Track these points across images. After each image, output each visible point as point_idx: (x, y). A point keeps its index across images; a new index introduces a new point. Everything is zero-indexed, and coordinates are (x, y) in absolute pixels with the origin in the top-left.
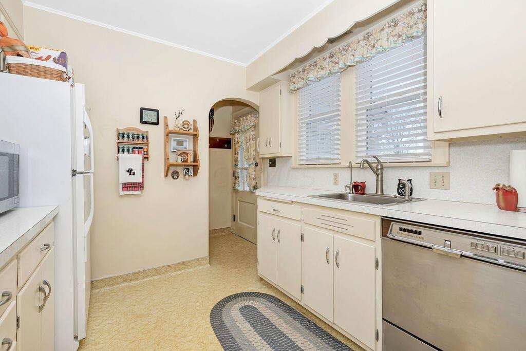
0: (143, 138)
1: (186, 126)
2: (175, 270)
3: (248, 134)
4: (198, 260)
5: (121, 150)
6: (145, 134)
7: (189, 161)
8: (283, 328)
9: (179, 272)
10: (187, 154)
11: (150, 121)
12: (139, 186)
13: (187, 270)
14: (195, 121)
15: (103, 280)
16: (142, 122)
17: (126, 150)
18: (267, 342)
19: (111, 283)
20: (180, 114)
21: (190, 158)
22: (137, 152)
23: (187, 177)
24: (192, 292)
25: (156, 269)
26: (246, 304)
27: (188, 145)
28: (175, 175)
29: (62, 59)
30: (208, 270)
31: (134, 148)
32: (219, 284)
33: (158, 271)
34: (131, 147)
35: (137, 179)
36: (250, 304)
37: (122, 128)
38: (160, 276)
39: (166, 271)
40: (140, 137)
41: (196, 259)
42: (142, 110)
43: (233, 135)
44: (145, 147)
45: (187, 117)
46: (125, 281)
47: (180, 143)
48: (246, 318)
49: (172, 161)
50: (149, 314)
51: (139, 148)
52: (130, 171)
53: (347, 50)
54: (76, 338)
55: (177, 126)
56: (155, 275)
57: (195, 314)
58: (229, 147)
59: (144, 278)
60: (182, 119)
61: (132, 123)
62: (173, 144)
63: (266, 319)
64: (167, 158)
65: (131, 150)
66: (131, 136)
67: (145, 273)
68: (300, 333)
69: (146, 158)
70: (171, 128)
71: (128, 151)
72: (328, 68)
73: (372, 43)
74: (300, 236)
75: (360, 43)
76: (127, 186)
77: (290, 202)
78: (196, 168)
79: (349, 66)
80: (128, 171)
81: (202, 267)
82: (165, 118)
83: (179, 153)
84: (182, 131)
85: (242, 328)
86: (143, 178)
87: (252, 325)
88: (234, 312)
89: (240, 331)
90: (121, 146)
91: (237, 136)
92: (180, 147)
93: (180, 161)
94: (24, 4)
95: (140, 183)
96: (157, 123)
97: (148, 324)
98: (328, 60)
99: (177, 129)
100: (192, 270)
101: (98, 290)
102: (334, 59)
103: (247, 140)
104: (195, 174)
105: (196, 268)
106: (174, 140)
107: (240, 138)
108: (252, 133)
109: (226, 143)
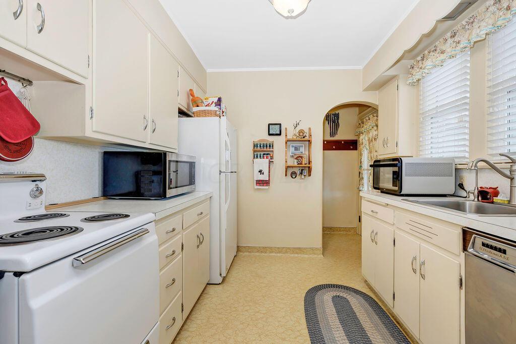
0: (270, 146)
1: (301, 134)
2: (293, 253)
3: (371, 134)
4: (312, 249)
5: (256, 156)
6: (271, 143)
7: (303, 163)
8: (366, 325)
9: (296, 255)
10: (302, 157)
11: (275, 133)
12: (266, 183)
13: (303, 255)
14: (309, 129)
15: (245, 247)
16: (270, 135)
17: (259, 156)
18: (343, 329)
19: (249, 250)
20: (297, 124)
21: (305, 161)
22: (265, 157)
23: (303, 177)
24: (300, 272)
25: (278, 248)
26: (341, 295)
27: (304, 151)
28: (294, 175)
29: (219, 102)
30: (320, 260)
31: (264, 154)
32: (325, 272)
33: (280, 250)
34: (262, 153)
35: (265, 177)
36: (345, 296)
37: (256, 139)
38: (281, 254)
39: (286, 252)
40: (268, 146)
41: (310, 248)
42: (269, 125)
43: (358, 136)
44: (271, 153)
45: (303, 126)
46: (258, 252)
47: (296, 149)
48: (335, 305)
49: (289, 164)
50: (265, 277)
51: (268, 154)
52: (260, 171)
53: (472, 23)
54: (221, 275)
55: (295, 135)
56: (278, 253)
57: (295, 287)
58: (355, 148)
59: (270, 252)
60: (298, 129)
61: (263, 136)
62: (292, 150)
63: (354, 313)
64: (286, 162)
65: (262, 156)
66: (262, 146)
67: (271, 249)
68: (381, 336)
69: (271, 161)
70: (290, 137)
71: (260, 157)
72: (448, 50)
73: (505, 5)
74: (393, 241)
75: (489, 10)
76: (260, 182)
77: (384, 204)
78: (309, 170)
79: (475, 42)
80: (259, 172)
81: (316, 256)
82: (286, 129)
83: (296, 157)
84: (298, 139)
85: (327, 310)
86: (269, 177)
87: (338, 312)
88: (327, 297)
89: (324, 312)
90: (256, 153)
91: (361, 138)
92: (297, 152)
93: (296, 164)
94: (207, 71)
95: (266, 181)
96: (280, 134)
97: (262, 283)
98: (450, 41)
99: (295, 137)
100: (306, 256)
101: (242, 253)
102: (456, 39)
103: (370, 141)
104: (310, 175)
105: (311, 256)
106: (293, 146)
107: (363, 139)
108: (375, 133)
109: (352, 145)
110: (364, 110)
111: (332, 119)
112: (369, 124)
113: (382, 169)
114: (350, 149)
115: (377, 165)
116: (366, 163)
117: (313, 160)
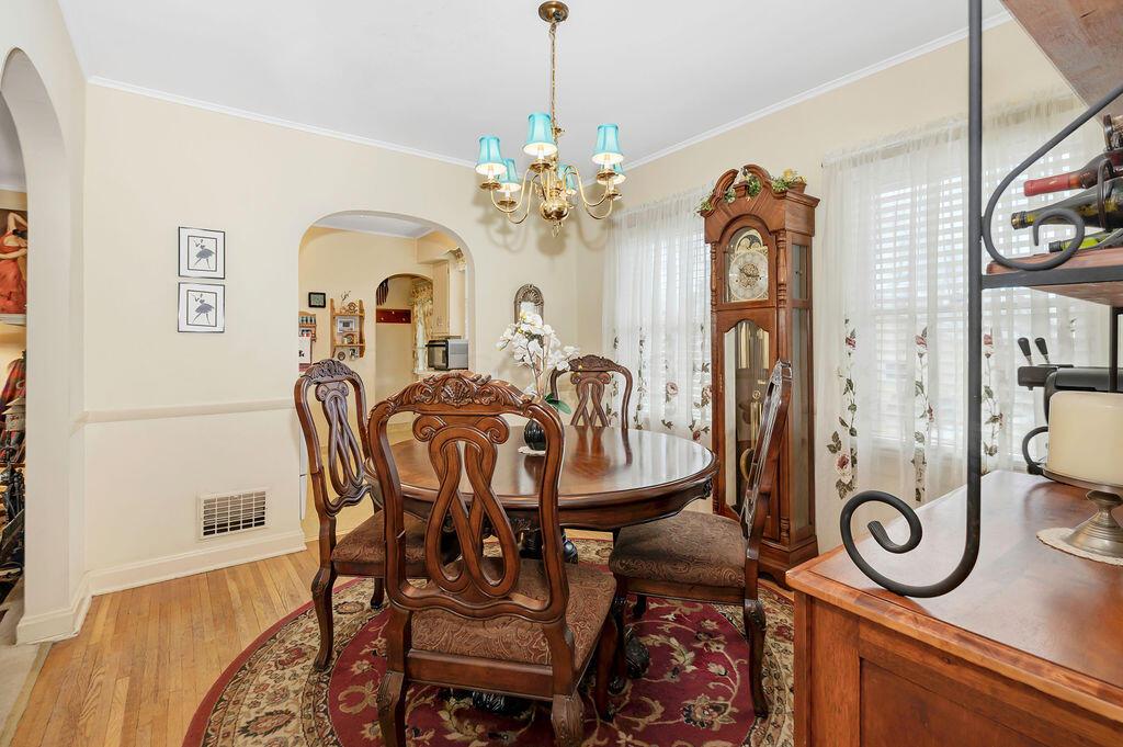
0: (311, 321)
1: (352, 308)
3: (426, 307)
6: (313, 317)
7: (355, 342)
10: (353, 335)
11: (317, 304)
14: (361, 301)
16: (310, 306)
20: (346, 296)
21: (356, 339)
22: (305, 335)
23: (353, 358)
27: (354, 327)
28: (342, 356)
35: (305, 360)
40: (309, 320)
42: (310, 294)
43: (412, 306)
44: (313, 329)
45: (353, 298)
47: (346, 324)
49: (338, 343)
51: (308, 331)
52: (300, 353)
55: (343, 308)
58: (409, 321)
60: (348, 301)
61: (302, 307)
62: (340, 326)
64: (333, 340)
65: (301, 333)
69: (314, 340)
70: (337, 310)
78: (362, 350)
82: (332, 300)
83: (345, 334)
84: (348, 313)
86: (311, 359)
91: (416, 309)
92: (346, 329)
93: (346, 343)
95: (308, 364)
96: (324, 306)
99: (343, 311)
103: (425, 315)
104: (361, 355)
106: (340, 322)
107: (418, 311)
108: (430, 307)
109: (404, 316)
110: (417, 283)
111: (383, 291)
112: (423, 296)
113: (436, 348)
114: (402, 322)
115: (431, 345)
116: (422, 342)
117: (365, 338)
